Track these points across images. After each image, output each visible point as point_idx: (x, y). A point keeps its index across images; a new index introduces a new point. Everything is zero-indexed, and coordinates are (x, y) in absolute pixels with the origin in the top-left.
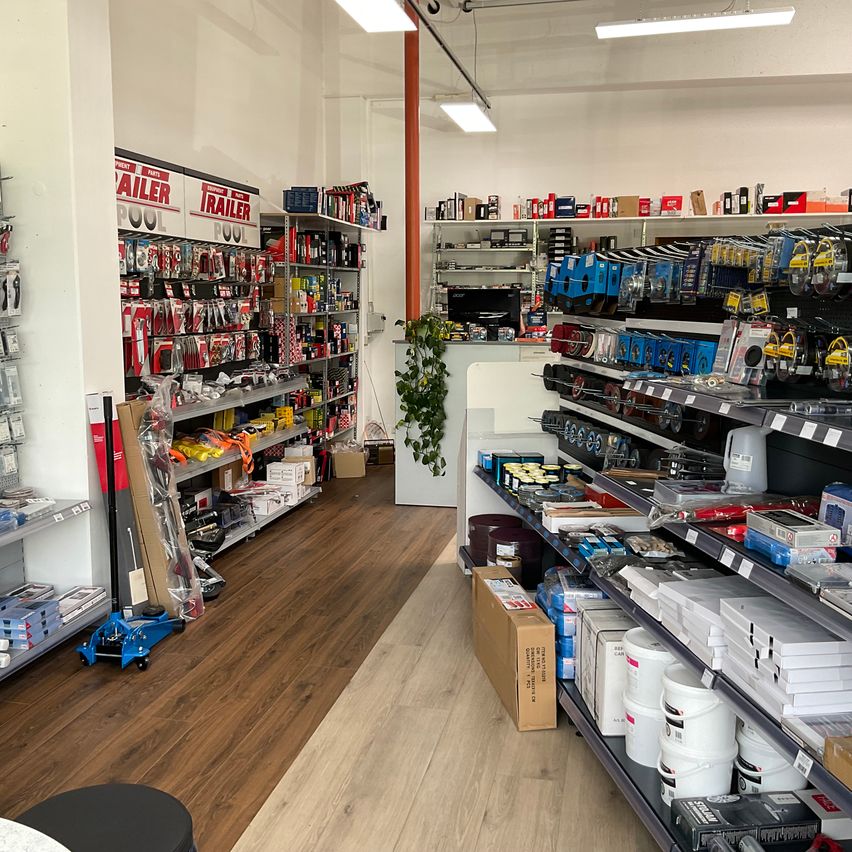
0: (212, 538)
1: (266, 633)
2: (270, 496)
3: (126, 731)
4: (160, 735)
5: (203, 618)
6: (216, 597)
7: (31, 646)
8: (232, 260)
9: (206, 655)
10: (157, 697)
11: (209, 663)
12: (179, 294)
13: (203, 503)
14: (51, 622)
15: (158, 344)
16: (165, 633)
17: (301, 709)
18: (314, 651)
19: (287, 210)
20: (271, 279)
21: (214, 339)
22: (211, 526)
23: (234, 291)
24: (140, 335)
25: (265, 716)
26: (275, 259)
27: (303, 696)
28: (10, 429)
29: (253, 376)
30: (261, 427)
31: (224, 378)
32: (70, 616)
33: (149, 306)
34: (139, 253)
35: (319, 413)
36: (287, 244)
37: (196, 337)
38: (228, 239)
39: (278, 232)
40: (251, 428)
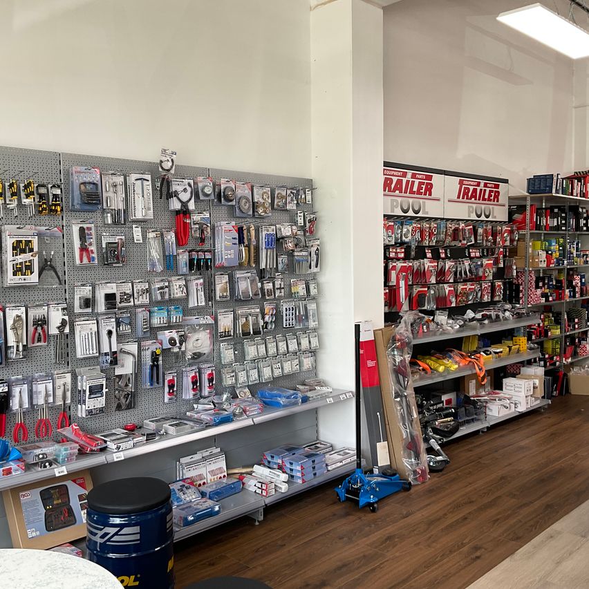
0: (447, 428)
1: (466, 503)
2: (501, 403)
3: (345, 551)
4: (366, 559)
5: (427, 484)
6: (441, 470)
7: (304, 481)
8: (480, 231)
9: (418, 510)
10: (374, 533)
11: (418, 516)
12: (436, 257)
13: (449, 402)
14: (319, 469)
15: (416, 290)
16: (397, 489)
17: (469, 565)
18: (496, 524)
19: (529, 193)
20: (515, 243)
21: (460, 287)
22: (449, 419)
23: (483, 253)
24: (402, 283)
25: (440, 564)
26: (519, 229)
27: (473, 556)
28: (310, 342)
29: (492, 313)
30: (498, 351)
31: (470, 314)
32: (334, 466)
33: (411, 264)
34: (405, 230)
35: (557, 342)
36: (528, 217)
37: (446, 286)
38: (479, 216)
39: (522, 209)
40: (488, 351)
